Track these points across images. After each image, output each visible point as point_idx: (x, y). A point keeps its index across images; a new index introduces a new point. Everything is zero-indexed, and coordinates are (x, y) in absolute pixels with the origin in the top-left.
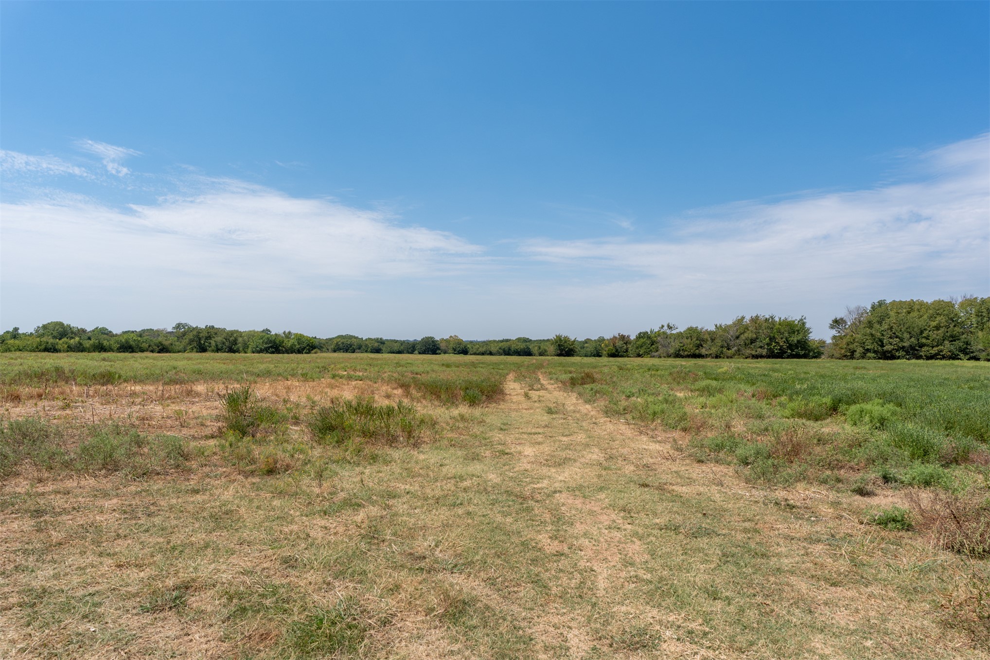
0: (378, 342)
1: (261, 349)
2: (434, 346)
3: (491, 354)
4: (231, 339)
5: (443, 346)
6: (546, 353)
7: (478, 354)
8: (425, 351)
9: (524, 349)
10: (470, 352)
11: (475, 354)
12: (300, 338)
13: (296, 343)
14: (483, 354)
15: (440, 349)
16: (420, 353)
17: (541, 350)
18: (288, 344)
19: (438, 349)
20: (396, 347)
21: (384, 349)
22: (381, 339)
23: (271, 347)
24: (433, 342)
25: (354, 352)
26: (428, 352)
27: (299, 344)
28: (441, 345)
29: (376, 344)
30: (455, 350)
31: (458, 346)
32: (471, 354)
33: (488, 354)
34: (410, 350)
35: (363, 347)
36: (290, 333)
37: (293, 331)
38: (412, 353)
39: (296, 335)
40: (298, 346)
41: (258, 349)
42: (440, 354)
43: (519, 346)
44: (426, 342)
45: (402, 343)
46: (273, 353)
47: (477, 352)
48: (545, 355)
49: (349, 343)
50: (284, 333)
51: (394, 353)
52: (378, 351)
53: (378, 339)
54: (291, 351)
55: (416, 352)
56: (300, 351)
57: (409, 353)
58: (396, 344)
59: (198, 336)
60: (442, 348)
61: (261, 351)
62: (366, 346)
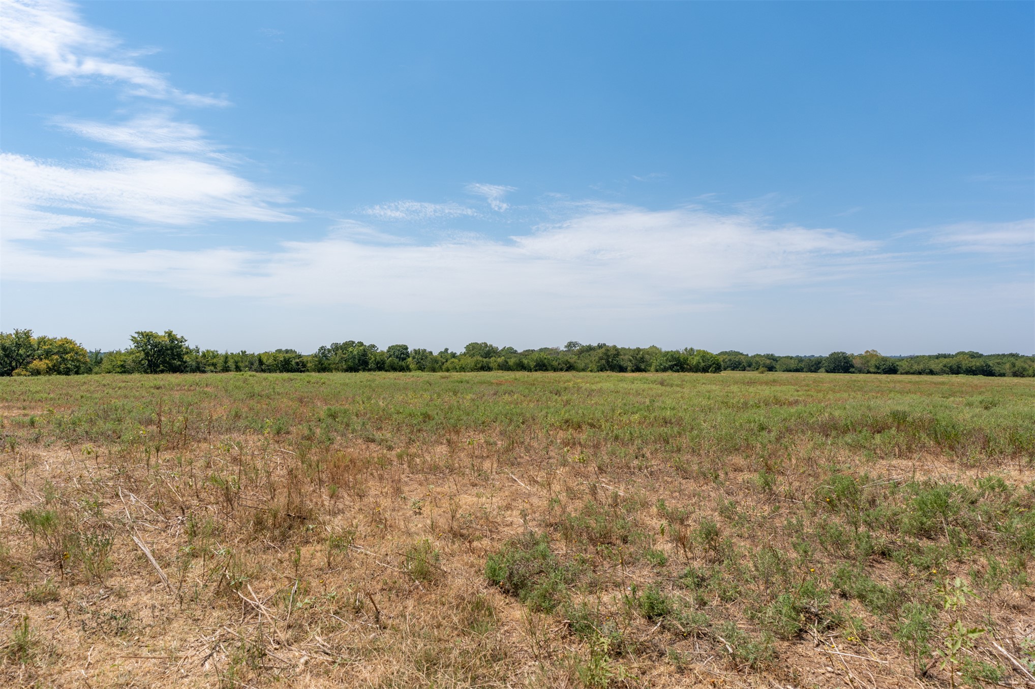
0: (769, 359)
1: (665, 367)
2: (846, 363)
3: (932, 372)
4: (638, 357)
5: (857, 363)
6: (1025, 373)
7: (913, 373)
8: (834, 369)
9: (982, 366)
10: (901, 370)
11: (907, 373)
12: (704, 355)
13: (701, 361)
14: (920, 373)
15: (853, 367)
16: (827, 372)
17: (1016, 369)
18: (694, 361)
19: (852, 366)
20: (793, 364)
21: (778, 367)
22: (772, 355)
23: (675, 365)
24: (845, 358)
25: (744, 370)
26: (839, 370)
27: (704, 361)
28: (854, 361)
29: (768, 362)
30: (878, 368)
31: (883, 363)
32: (902, 374)
33: (927, 374)
34: (813, 368)
35: (754, 364)
36: (692, 349)
37: (696, 348)
38: (815, 371)
39: (699, 351)
40: (703, 364)
41: (662, 367)
42: (853, 373)
43: (974, 363)
44: (835, 359)
45: (800, 359)
46: (678, 371)
47: (912, 371)
48: (1023, 376)
49: (737, 360)
50: (686, 349)
51: (790, 371)
52: (771, 369)
53: (768, 355)
54: (696, 369)
55: (823, 370)
56: (705, 370)
57: (812, 371)
58: (792, 361)
59: (606, 354)
60: (856, 365)
61: (665, 370)
62: (757, 363)
